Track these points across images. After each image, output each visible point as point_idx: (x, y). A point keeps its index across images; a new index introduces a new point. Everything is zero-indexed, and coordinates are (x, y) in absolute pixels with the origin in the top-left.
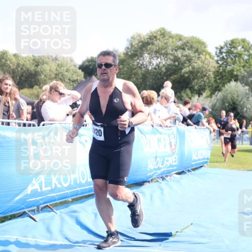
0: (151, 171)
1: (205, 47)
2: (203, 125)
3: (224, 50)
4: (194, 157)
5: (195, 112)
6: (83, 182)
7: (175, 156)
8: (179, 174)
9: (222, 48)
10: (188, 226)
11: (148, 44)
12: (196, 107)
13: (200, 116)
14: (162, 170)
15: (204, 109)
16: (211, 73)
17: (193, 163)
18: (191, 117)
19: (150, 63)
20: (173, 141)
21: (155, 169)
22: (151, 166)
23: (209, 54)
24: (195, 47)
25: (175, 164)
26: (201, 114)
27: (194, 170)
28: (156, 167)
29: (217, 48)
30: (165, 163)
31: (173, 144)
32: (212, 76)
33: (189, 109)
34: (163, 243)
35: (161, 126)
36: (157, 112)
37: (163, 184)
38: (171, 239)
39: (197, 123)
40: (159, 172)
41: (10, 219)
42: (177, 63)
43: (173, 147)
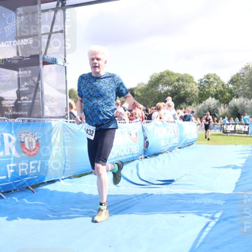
0: (163, 147)
1: (193, 79)
2: (192, 121)
3: (203, 81)
4: (189, 138)
5: (187, 114)
6: (122, 154)
7: (177, 138)
8: (180, 148)
9: (201, 80)
10: (183, 176)
11: (161, 79)
12: (188, 111)
13: (190, 116)
14: (170, 146)
15: (193, 112)
16: (197, 93)
17: (188, 141)
18: (185, 116)
19: (163, 89)
20: (176, 130)
21: (165, 146)
22: (163, 144)
23: (195, 83)
24: (187, 79)
25: (177, 142)
26: (191, 115)
27: (188, 146)
28: (166, 145)
29: (199, 80)
30: (171, 142)
31: (176, 131)
32: (197, 95)
33: (184, 112)
34: (169, 186)
35: (168, 122)
36: (166, 114)
37: (170, 154)
38: (174, 183)
39: (189, 120)
40: (168, 147)
41: (85, 175)
42: (176, 89)
43: (176, 133)
